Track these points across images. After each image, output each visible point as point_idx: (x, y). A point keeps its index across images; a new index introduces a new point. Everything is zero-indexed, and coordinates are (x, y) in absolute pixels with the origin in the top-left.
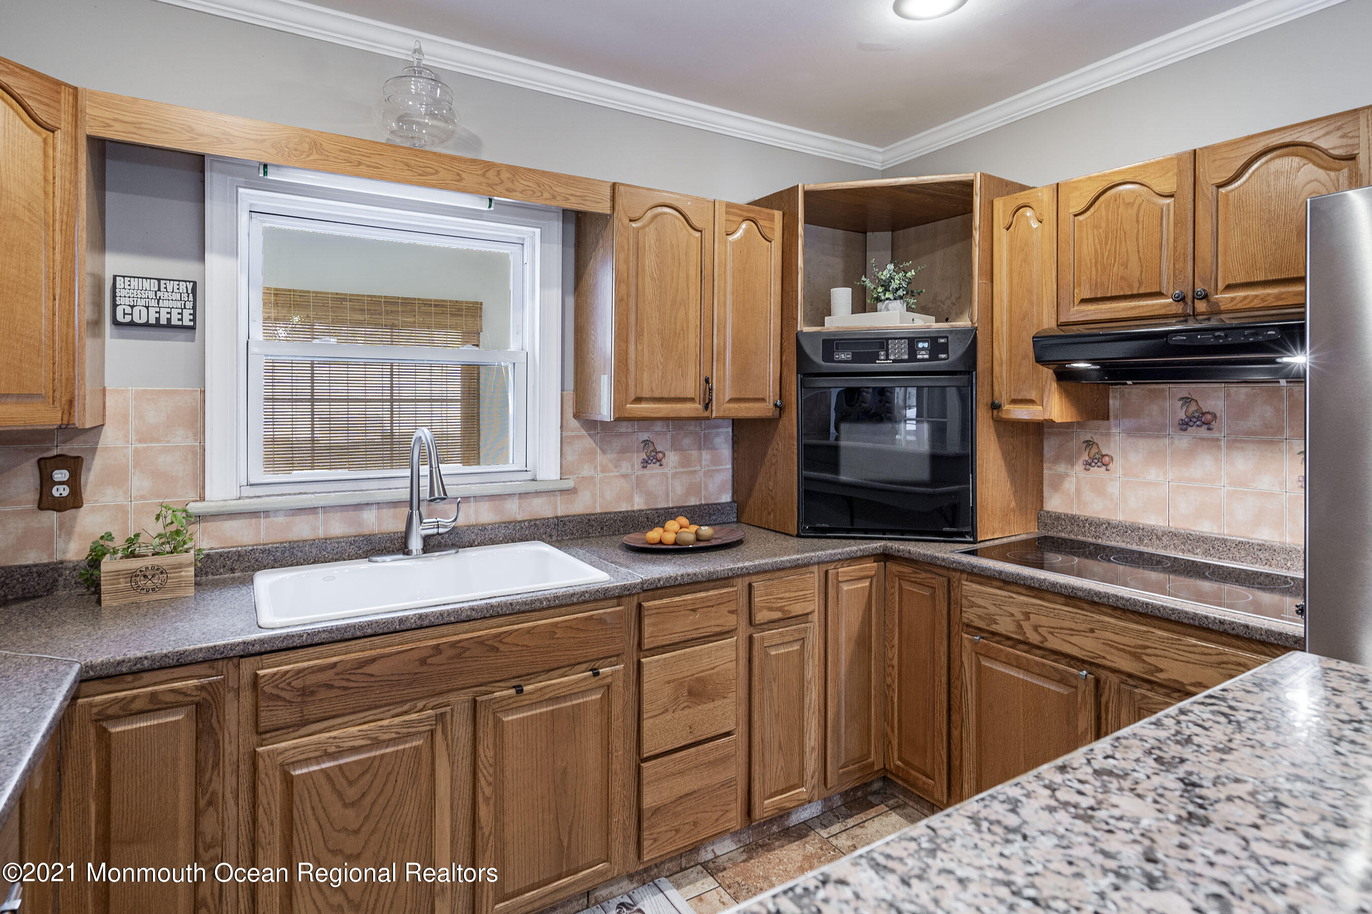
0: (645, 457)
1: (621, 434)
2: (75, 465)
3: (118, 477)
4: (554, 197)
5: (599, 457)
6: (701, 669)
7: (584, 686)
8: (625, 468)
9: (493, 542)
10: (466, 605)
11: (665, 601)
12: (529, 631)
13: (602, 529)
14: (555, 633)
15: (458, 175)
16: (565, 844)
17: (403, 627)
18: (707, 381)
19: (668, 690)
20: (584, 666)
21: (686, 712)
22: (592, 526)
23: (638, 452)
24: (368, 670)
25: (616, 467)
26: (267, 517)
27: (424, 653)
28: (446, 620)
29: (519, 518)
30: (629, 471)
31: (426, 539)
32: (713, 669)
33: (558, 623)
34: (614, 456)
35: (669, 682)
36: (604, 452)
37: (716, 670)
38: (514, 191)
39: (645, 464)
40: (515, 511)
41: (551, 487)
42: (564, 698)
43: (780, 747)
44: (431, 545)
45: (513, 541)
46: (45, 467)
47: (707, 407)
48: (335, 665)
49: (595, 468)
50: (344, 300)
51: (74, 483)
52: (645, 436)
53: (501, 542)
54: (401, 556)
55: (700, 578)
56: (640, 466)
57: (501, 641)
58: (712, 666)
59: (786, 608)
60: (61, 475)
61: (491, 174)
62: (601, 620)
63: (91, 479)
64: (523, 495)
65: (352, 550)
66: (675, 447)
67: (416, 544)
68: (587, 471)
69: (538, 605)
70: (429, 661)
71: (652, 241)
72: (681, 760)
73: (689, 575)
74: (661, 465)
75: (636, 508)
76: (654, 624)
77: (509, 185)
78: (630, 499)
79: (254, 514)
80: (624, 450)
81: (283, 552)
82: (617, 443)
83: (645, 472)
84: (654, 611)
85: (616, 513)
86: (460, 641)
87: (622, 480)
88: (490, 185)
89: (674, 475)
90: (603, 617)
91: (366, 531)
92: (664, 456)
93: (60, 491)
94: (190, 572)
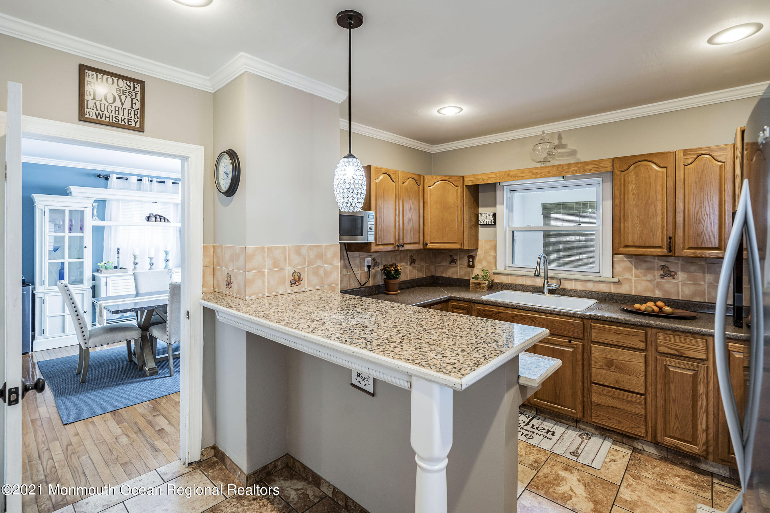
0: (662, 273)
1: (647, 262)
2: (473, 257)
3: (480, 262)
4: (585, 170)
5: (634, 271)
6: (622, 359)
7: (565, 344)
8: (649, 277)
9: (579, 297)
10: (525, 305)
11: (602, 325)
12: (545, 319)
13: (632, 302)
14: (554, 323)
15: (549, 172)
16: (558, 394)
17: (508, 306)
18: (670, 238)
19: (604, 360)
20: (568, 338)
21: (614, 373)
22: (627, 300)
23: (658, 270)
24: (499, 315)
25: (644, 276)
26: (511, 276)
27: (513, 315)
28: (519, 308)
29: (593, 290)
30: (652, 279)
31: (549, 290)
32: (630, 362)
33: (555, 320)
34: (643, 271)
35: (605, 358)
36: (637, 268)
37: (631, 363)
39: (662, 277)
40: (591, 287)
41: (606, 280)
42: (558, 345)
43: (676, 416)
44: (552, 292)
45: (588, 298)
46: (469, 257)
47: (670, 251)
48: (492, 311)
49: (632, 275)
50: (587, 204)
51: (473, 262)
52: (663, 263)
53: (583, 297)
54: (542, 294)
55: (621, 321)
56: (659, 277)
57: (535, 319)
58: (629, 360)
59: (681, 351)
60: (471, 260)
62: (572, 324)
63: (476, 261)
64: (595, 282)
65: (531, 289)
66: (683, 270)
67: (546, 291)
68: (627, 276)
69: (547, 312)
70: (515, 318)
71: (633, 178)
72: (611, 392)
73: (614, 318)
74: (673, 278)
75: (656, 296)
76: (595, 333)
77: (568, 170)
78: (653, 291)
79: (508, 275)
80: (649, 269)
81: (513, 286)
82: (645, 265)
83: (662, 280)
84: (596, 328)
85: (641, 296)
86: (523, 315)
87: (648, 283)
88: (560, 173)
89: (683, 285)
90: (573, 323)
91: (537, 285)
92: (676, 274)
93: (471, 263)
94: (485, 286)
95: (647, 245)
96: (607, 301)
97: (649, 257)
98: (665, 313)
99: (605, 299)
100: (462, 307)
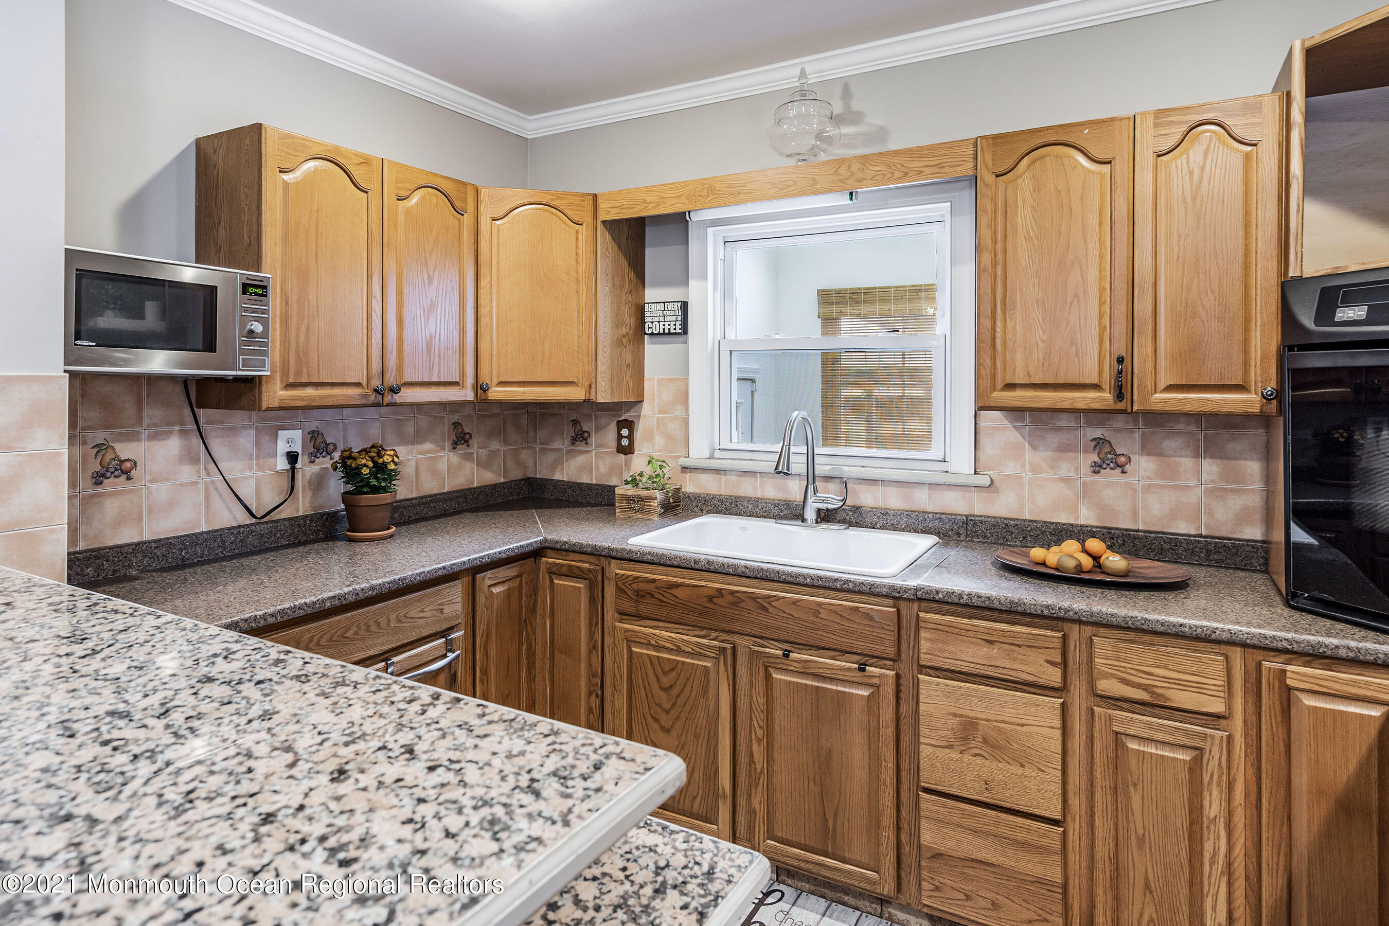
0: (1097, 459)
1: (1059, 429)
2: (629, 425)
3: (650, 437)
4: (906, 174)
5: (1028, 453)
6: (1002, 718)
7: (849, 676)
8: (1066, 469)
9: (895, 528)
10: (743, 563)
11: (948, 618)
12: (795, 602)
13: (1024, 538)
14: (819, 613)
15: (814, 179)
16: (831, 824)
17: (697, 567)
18: (1120, 360)
19: (953, 722)
20: (857, 658)
21: (979, 761)
22: (1012, 533)
23: (1085, 452)
24: (675, 592)
25: (1052, 468)
26: (725, 475)
27: (711, 593)
28: (726, 570)
29: (929, 510)
30: (1072, 474)
31: (819, 511)
32: (1022, 725)
33: (822, 603)
34: (1048, 454)
35: (955, 715)
36: (1034, 448)
37: (1025, 729)
38: (864, 179)
39: (1097, 468)
40: (923, 500)
41: (961, 481)
42: (831, 680)
43: (1147, 886)
44: (826, 516)
45: (916, 531)
46: (622, 424)
47: (1120, 396)
48: (654, 581)
49: (1023, 466)
50: (920, 290)
51: (630, 437)
52: (1098, 433)
53: (903, 530)
54: (800, 523)
55: (996, 605)
56: (1090, 470)
57: (769, 603)
58: (1021, 721)
59: (1159, 691)
60: (625, 432)
61: (843, 170)
62: (867, 616)
63: (638, 435)
64: (933, 486)
65: (775, 511)
66: (1147, 449)
67: (810, 515)
68: (1010, 468)
69: (801, 580)
70: (715, 600)
71: (1028, 194)
73: (979, 597)
74: (1123, 472)
75: (1082, 522)
76: (929, 640)
77: (860, 175)
78: (1074, 510)
79: (717, 471)
80: (1063, 449)
81: (731, 504)
82: (1054, 439)
83: (1097, 478)
84: (932, 626)
85: (1045, 522)
86: (738, 592)
87: (1061, 485)
88: (841, 181)
89: (1148, 488)
90: (872, 613)
91: (791, 498)
92: (1129, 460)
93: (625, 442)
94: (655, 504)
95: (1062, 381)
96: (962, 537)
97: (1065, 415)
98: (1109, 571)
99: (958, 534)
100: (576, 571)
